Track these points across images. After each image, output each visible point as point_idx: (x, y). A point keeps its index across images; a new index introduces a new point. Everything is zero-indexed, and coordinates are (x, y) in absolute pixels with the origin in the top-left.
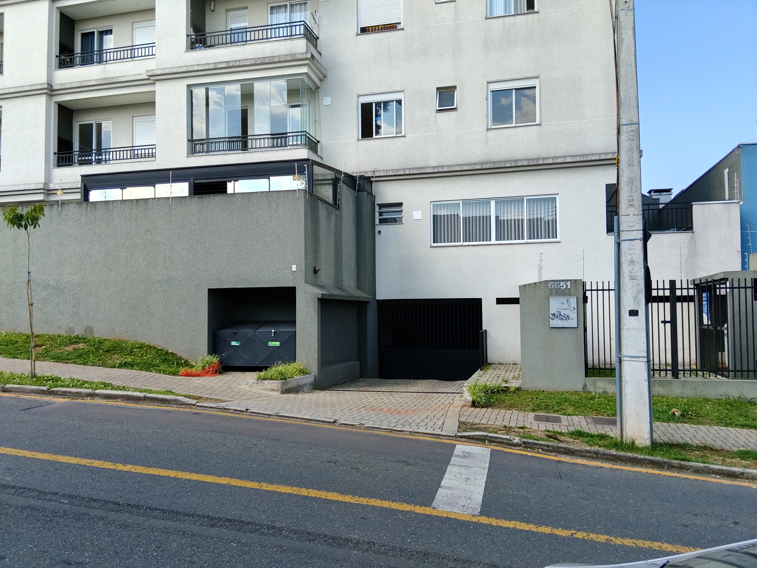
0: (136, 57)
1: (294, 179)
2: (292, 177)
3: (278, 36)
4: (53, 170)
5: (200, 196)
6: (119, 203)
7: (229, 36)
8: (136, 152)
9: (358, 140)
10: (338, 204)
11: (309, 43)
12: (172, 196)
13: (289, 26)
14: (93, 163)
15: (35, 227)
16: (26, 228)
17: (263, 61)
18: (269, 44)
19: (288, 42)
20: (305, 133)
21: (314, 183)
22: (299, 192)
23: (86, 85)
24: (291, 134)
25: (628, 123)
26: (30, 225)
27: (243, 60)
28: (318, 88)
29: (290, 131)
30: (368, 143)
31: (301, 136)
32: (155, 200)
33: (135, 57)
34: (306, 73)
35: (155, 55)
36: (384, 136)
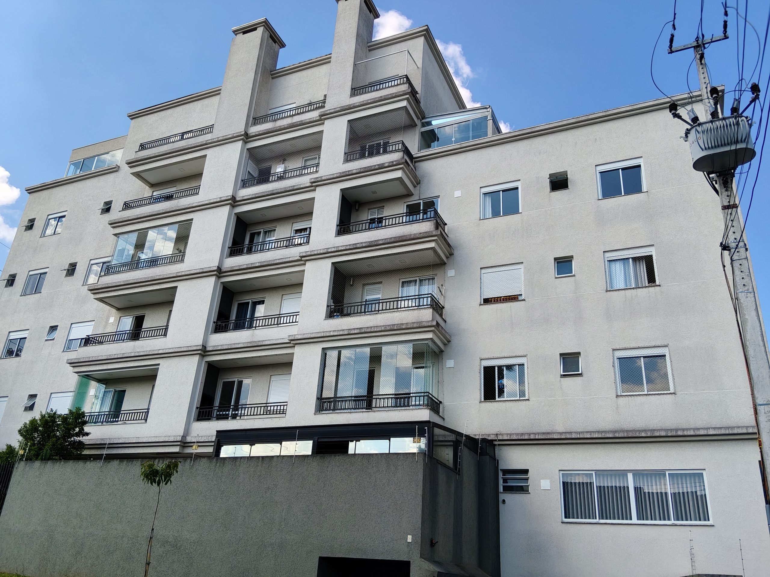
0: (282, 324)
1: (414, 442)
2: (412, 438)
3: (407, 306)
4: (193, 423)
5: (322, 455)
6: (246, 460)
7: (363, 307)
8: (269, 408)
9: (481, 402)
10: (459, 468)
11: (435, 313)
12: (296, 454)
13: (418, 298)
14: (229, 418)
15: (166, 484)
16: (158, 485)
17: (392, 327)
18: (398, 313)
19: (416, 311)
20: (427, 394)
21: (435, 444)
22: (419, 455)
23: (235, 347)
24: (414, 395)
25: (765, 403)
26: (162, 481)
27: (375, 327)
28: (442, 351)
29: (414, 392)
30: (490, 405)
31: (424, 396)
32: (279, 458)
33: (280, 324)
34: (431, 338)
35: (298, 322)
36: (507, 399)
